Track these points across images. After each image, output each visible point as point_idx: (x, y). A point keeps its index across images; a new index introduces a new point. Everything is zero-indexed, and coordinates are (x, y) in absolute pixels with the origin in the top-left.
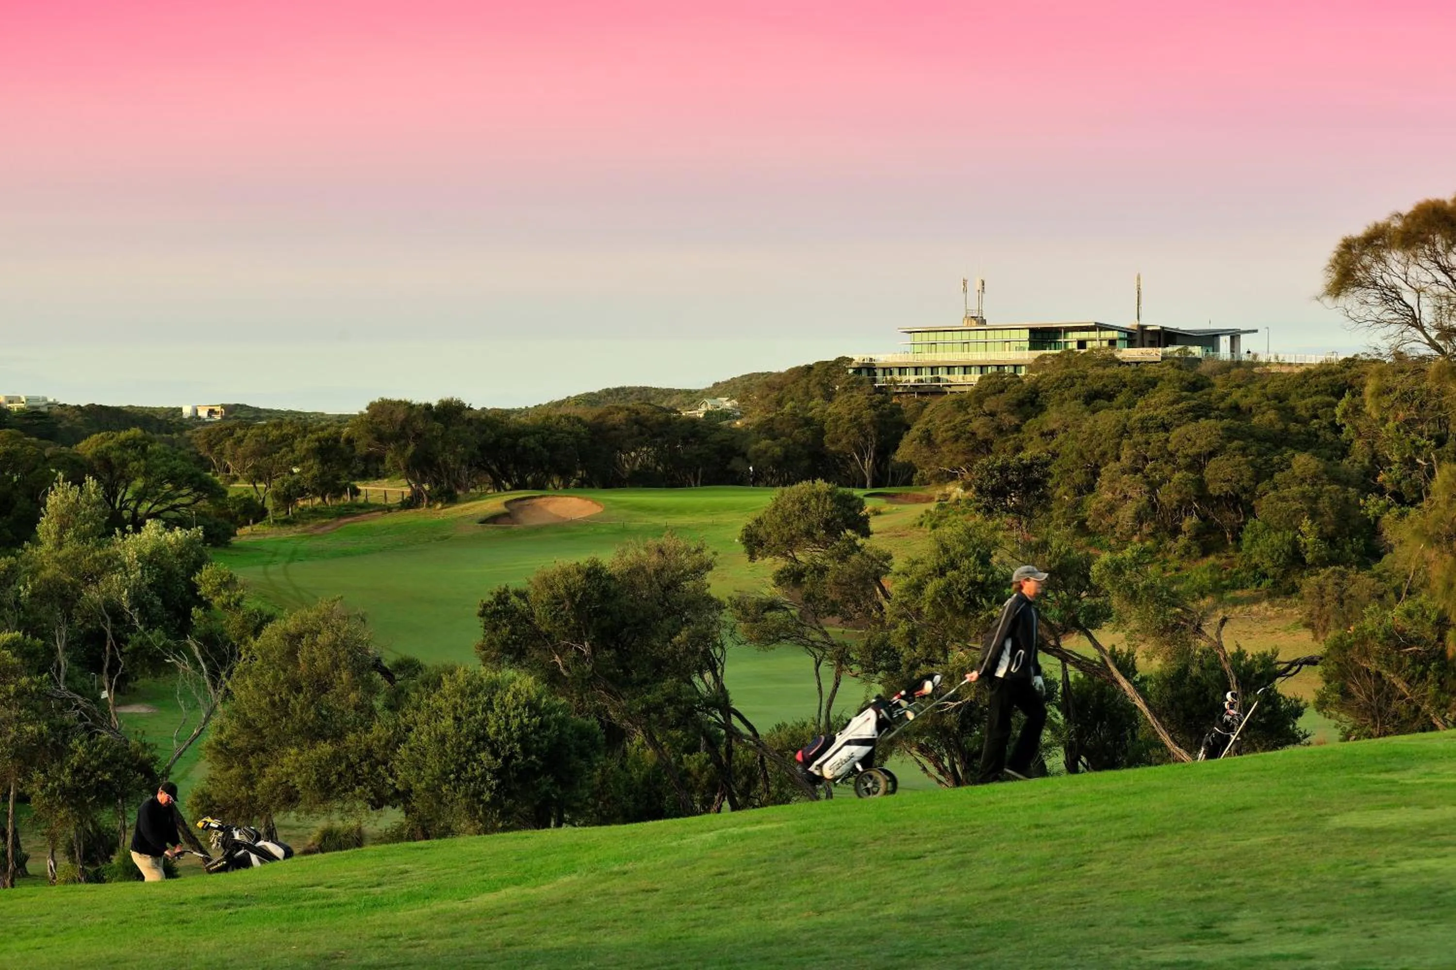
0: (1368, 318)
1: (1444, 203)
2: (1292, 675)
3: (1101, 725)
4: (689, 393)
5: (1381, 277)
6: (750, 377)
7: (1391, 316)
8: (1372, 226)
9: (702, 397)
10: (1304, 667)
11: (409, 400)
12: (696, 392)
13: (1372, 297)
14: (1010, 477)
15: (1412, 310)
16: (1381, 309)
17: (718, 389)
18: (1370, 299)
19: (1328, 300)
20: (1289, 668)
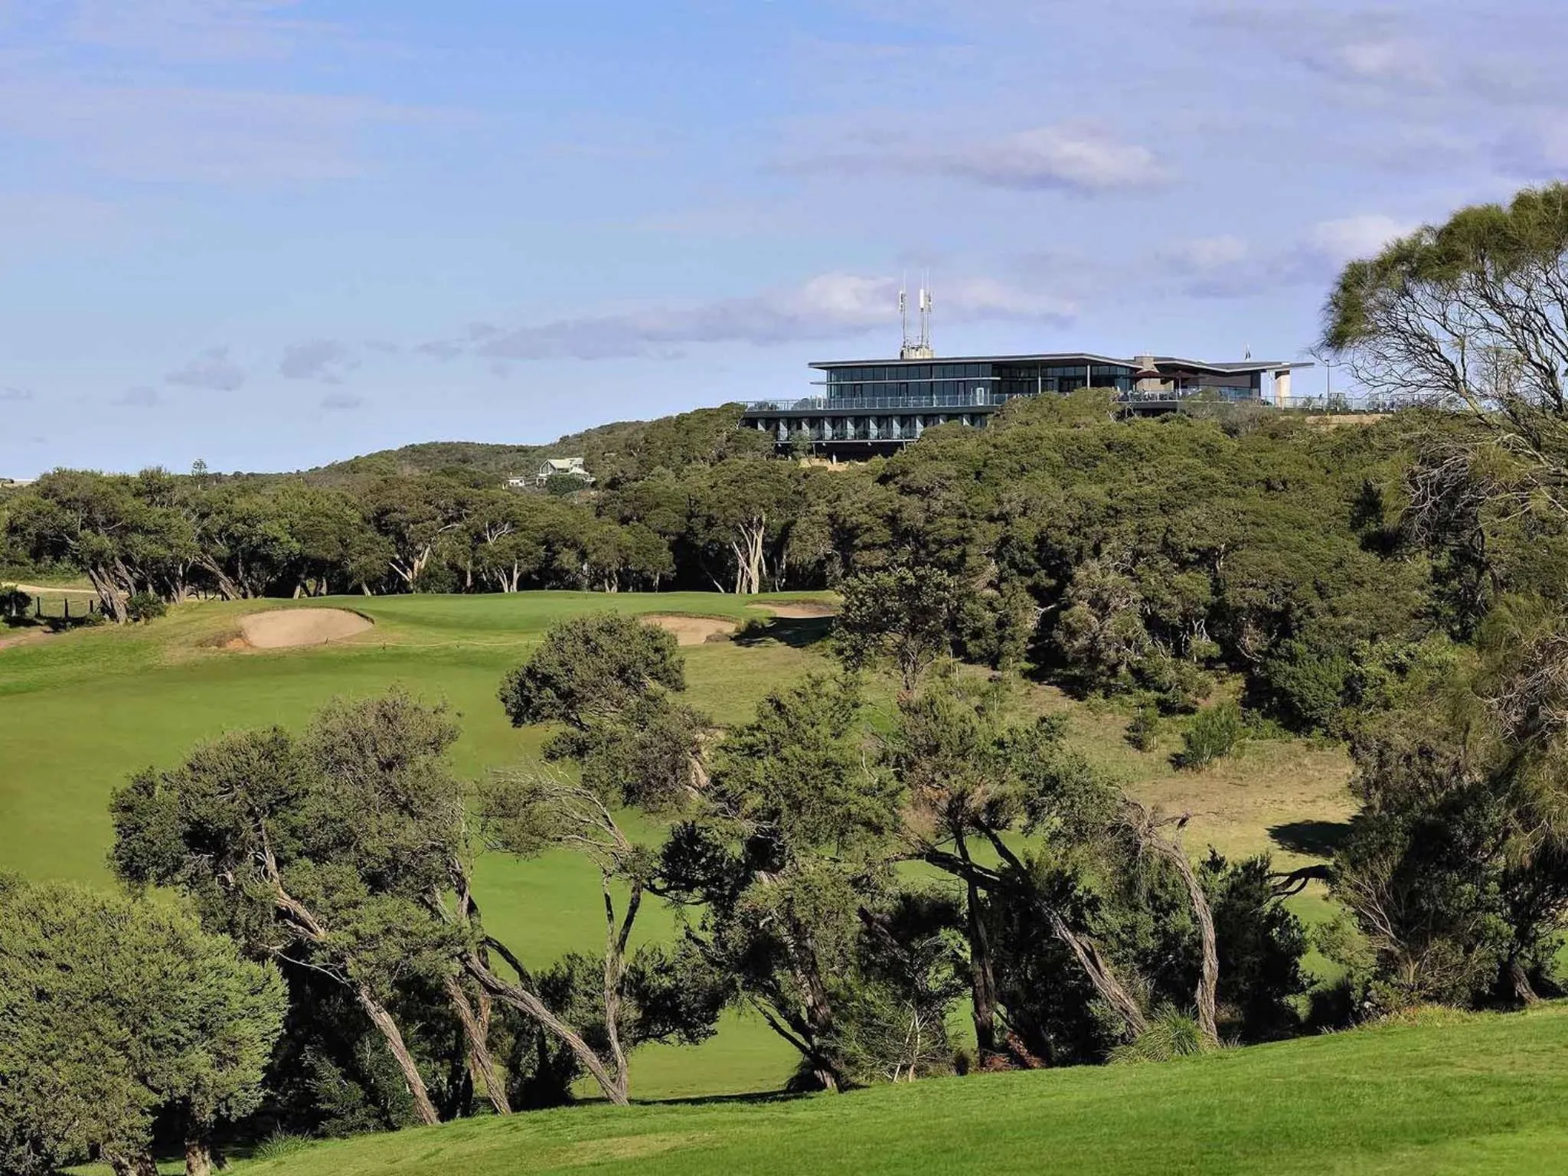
0: (1387, 378)
1: (1499, 209)
2: (1293, 893)
3: (1029, 960)
4: (522, 450)
5: (1407, 319)
6: (611, 429)
7: (1421, 377)
8: (1393, 245)
9: (544, 456)
10: (1312, 880)
11: (97, 470)
12: (535, 449)
13: (1392, 348)
14: (888, 604)
15: (1453, 367)
16: (1407, 366)
17: (566, 446)
18: (1389, 352)
19: (1326, 354)
20: (1289, 883)
